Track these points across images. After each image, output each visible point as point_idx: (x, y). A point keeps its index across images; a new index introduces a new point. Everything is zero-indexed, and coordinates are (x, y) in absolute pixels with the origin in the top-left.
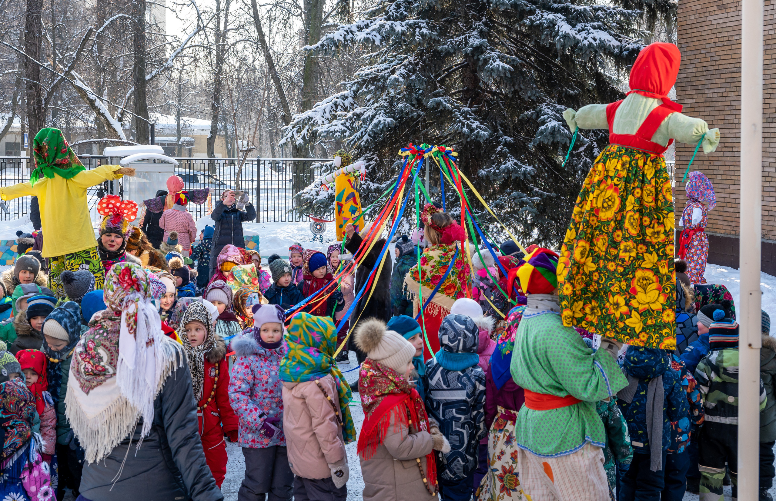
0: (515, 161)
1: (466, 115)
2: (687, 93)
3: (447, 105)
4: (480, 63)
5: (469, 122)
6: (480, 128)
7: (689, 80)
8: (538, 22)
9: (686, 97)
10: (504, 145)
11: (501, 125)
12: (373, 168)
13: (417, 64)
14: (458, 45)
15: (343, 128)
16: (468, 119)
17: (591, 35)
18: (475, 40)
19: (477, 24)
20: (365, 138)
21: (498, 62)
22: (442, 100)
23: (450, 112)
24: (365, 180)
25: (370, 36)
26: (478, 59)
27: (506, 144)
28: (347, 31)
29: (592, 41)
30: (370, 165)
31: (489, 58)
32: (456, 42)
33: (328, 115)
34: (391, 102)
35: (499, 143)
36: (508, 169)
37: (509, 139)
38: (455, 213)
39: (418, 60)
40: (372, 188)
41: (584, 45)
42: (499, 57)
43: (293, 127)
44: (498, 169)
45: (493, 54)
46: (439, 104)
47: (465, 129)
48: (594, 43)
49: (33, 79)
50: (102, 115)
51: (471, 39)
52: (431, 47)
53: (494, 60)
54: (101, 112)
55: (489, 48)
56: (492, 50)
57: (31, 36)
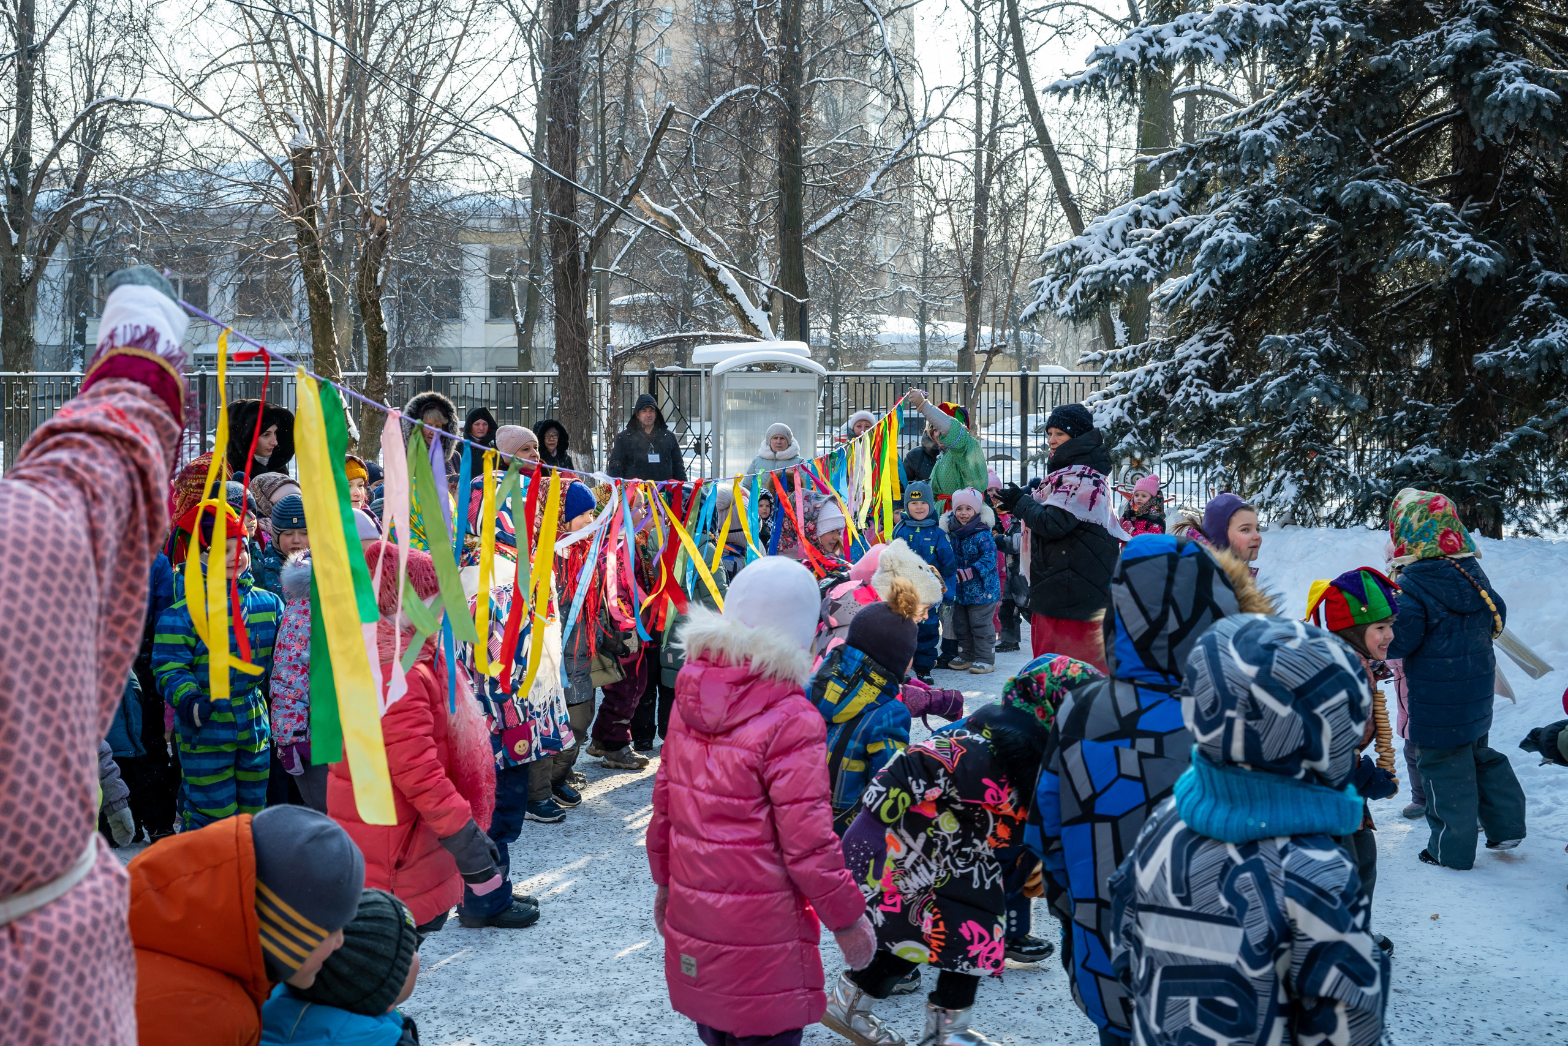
1: (1439, 222)
3: (1389, 196)
4: (1476, 91)
5: (1445, 236)
6: (1473, 249)
10: (1543, 294)
11: (1539, 246)
12: (1220, 359)
13: (1320, 105)
14: (1420, 53)
15: (1141, 263)
16: (1445, 230)
18: (1463, 37)
20: (1201, 291)
21: (1520, 82)
22: (1378, 186)
23: (1398, 214)
24: (1198, 386)
25: (1199, 45)
26: (1471, 82)
27: (1549, 289)
28: (1149, 40)
30: (1212, 352)
31: (1498, 77)
32: (1415, 45)
33: (1116, 241)
34: (1257, 200)
35: (1532, 288)
36: (1551, 348)
37: (1556, 277)
38: (1415, 460)
39: (1321, 96)
40: (1214, 403)
42: (1524, 71)
43: (1053, 280)
44: (1524, 351)
45: (1509, 65)
46: (1370, 194)
47: (1434, 253)
49: (563, 214)
50: (732, 297)
51: (1452, 37)
52: (1355, 65)
53: (1510, 81)
54: (729, 291)
55: (1500, 55)
56: (1509, 59)
57: (557, 127)
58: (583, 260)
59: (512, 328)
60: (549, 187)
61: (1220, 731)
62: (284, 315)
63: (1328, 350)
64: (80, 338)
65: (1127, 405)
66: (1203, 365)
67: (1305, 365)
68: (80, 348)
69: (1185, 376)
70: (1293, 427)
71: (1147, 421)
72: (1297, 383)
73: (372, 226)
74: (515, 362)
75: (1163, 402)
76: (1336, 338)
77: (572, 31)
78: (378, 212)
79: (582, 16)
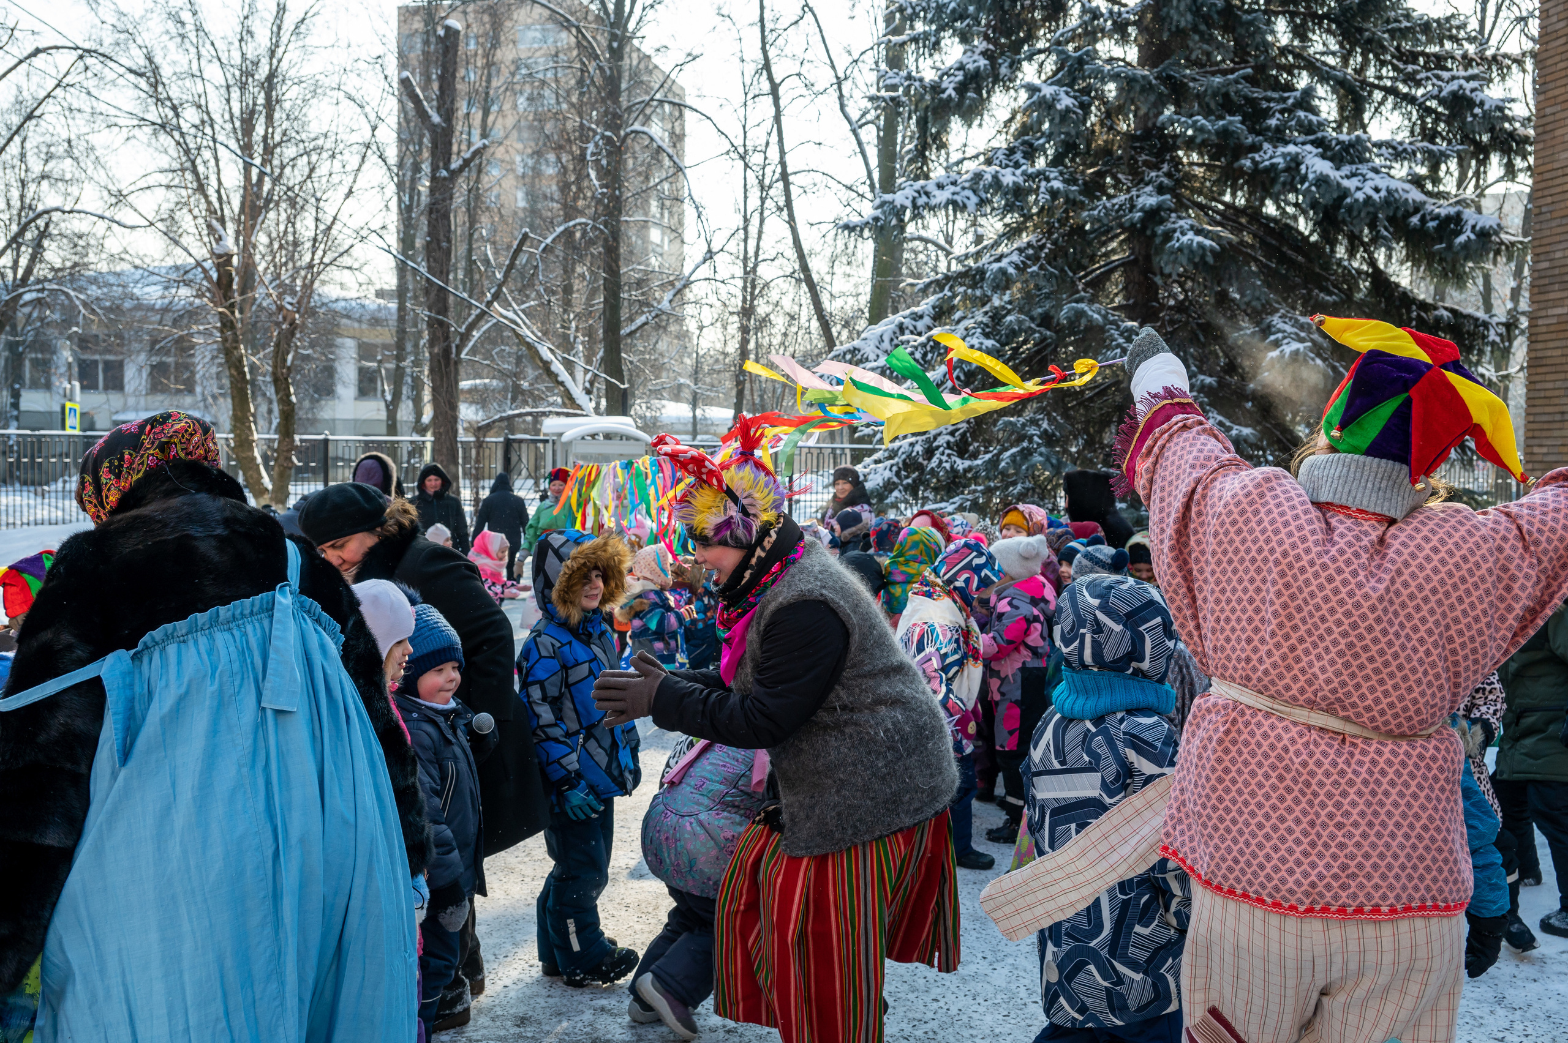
0: (1220, 418)
2: (1552, 296)
3: (1094, 316)
4: (1158, 241)
7: (1557, 271)
8: (1267, 163)
9: (1550, 304)
12: (964, 435)
13: (1043, 246)
14: (1117, 211)
17: (1369, 183)
18: (1148, 199)
19: (1153, 174)
21: (1190, 235)
22: (1086, 308)
23: (1102, 329)
24: (949, 455)
25: (957, 198)
26: (1154, 234)
28: (918, 192)
29: (1371, 193)
31: (1174, 231)
32: (1114, 205)
33: (886, 345)
34: (997, 316)
37: (1208, 380)
39: (1044, 241)
40: (961, 468)
41: (1357, 200)
42: (1192, 227)
45: (1182, 223)
46: (1081, 314)
48: (1376, 196)
49: (438, 313)
50: (562, 384)
51: (1141, 200)
52: (1068, 218)
53: (1183, 234)
54: (560, 379)
55: (1173, 215)
56: (1180, 218)
57: (434, 245)
58: (454, 350)
59: (382, 405)
60: (427, 292)
61: (1076, 643)
62: (191, 391)
63: (1046, 431)
64: (16, 405)
65: (895, 469)
66: (952, 439)
67: (1031, 441)
68: (15, 413)
69: (938, 447)
70: (1019, 487)
71: (909, 481)
72: (1026, 454)
73: (285, 318)
74: (384, 430)
75: (920, 468)
76: (1052, 421)
77: (447, 169)
78: (289, 307)
79: (454, 157)
